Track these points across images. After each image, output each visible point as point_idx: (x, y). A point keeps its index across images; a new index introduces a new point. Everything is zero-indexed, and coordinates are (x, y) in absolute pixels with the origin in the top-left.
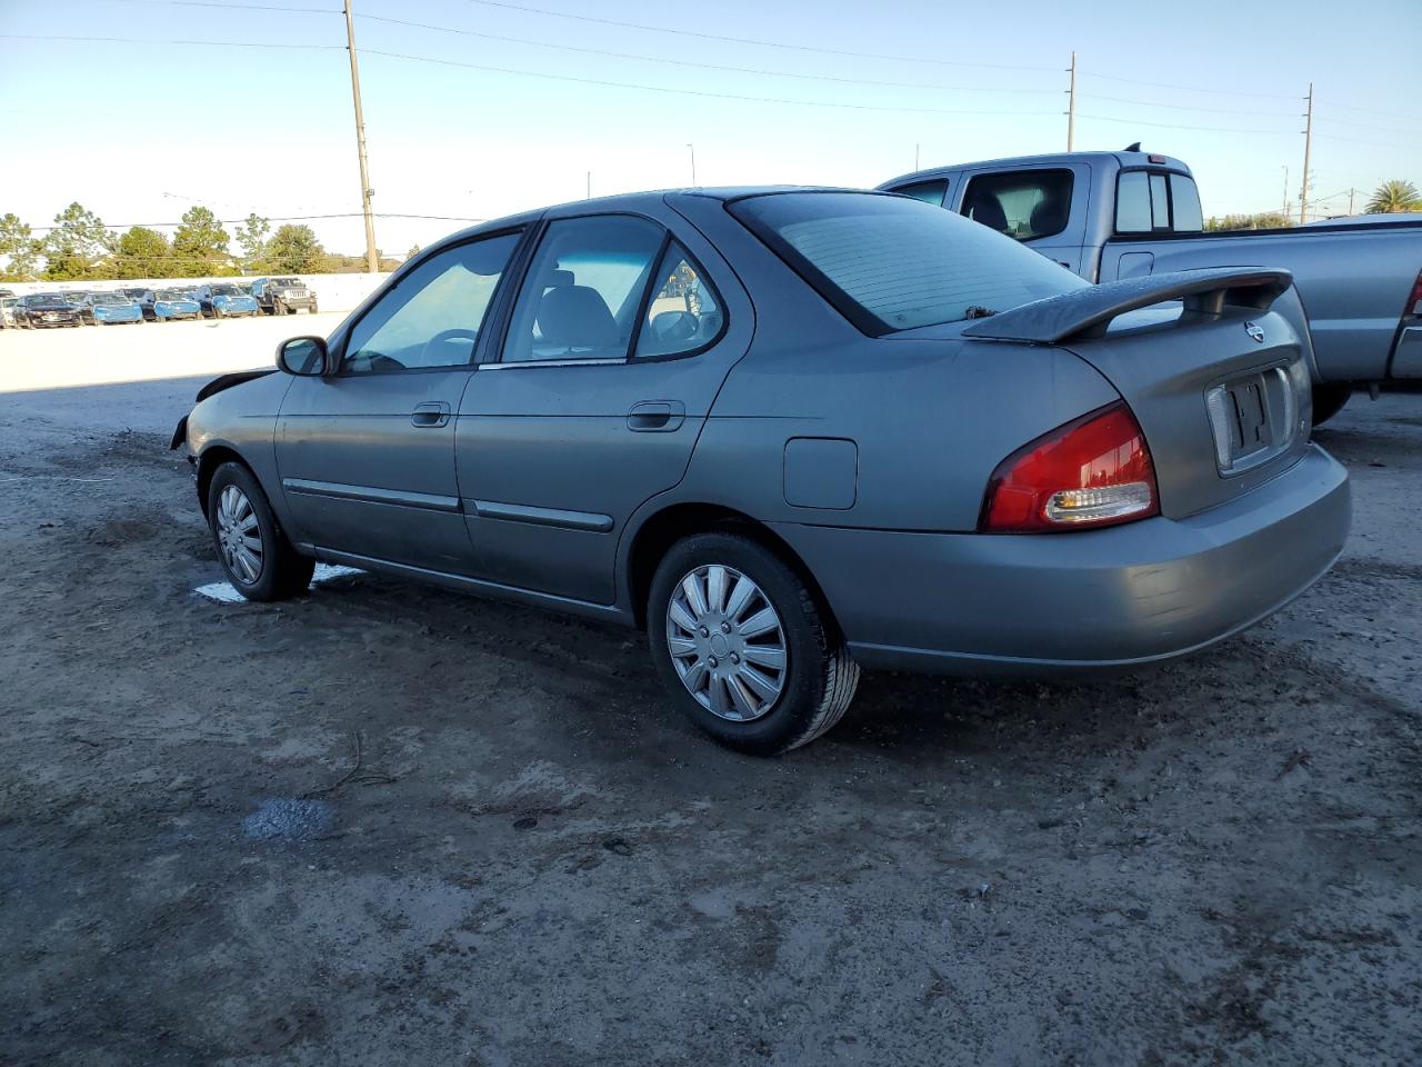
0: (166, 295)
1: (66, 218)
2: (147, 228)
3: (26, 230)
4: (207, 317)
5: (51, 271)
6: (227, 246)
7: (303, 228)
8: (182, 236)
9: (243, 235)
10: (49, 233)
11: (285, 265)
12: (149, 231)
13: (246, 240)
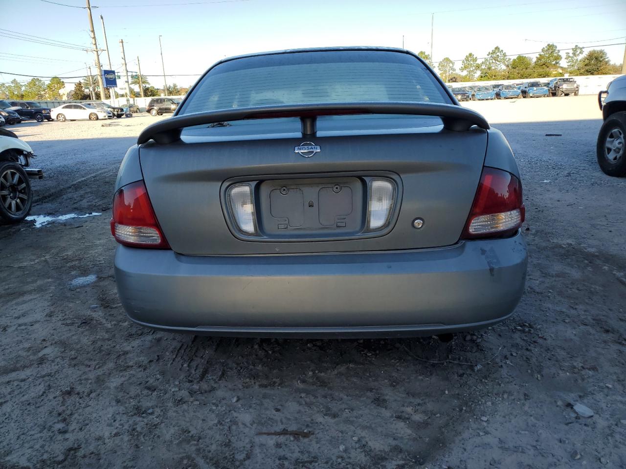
0: (508, 87)
1: (492, 54)
2: (524, 55)
3: (476, 59)
4: (524, 97)
5: (482, 77)
6: (560, 62)
7: (602, 52)
8: (539, 59)
9: (569, 56)
10: (484, 60)
11: (587, 71)
12: (525, 57)
13: (570, 59)
